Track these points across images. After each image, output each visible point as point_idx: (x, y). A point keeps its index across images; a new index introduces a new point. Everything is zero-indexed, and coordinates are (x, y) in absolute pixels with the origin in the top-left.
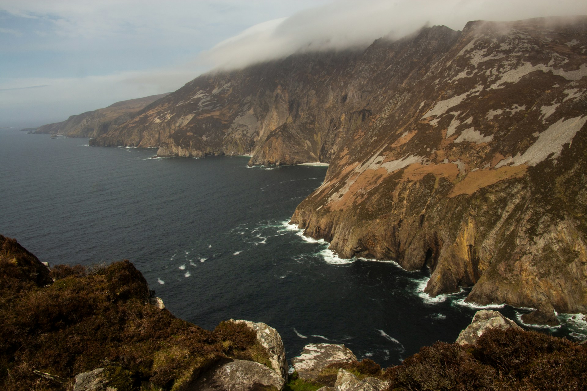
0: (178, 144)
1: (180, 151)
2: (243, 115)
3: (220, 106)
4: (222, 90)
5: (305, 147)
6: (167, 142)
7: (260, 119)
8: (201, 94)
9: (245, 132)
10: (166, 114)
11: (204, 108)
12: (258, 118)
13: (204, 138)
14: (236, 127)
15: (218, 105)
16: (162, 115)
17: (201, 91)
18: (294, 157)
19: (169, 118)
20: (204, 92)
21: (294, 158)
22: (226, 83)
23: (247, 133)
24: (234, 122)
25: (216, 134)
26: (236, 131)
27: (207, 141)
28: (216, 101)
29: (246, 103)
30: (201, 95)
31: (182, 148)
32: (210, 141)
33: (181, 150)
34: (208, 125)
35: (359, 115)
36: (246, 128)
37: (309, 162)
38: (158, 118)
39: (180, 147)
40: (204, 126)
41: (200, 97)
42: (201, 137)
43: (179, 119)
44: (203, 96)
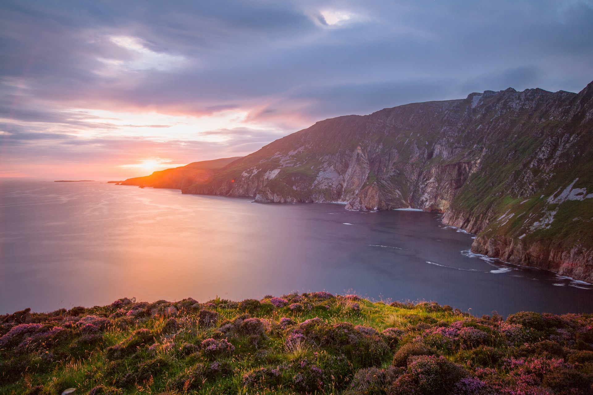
0: (273, 193)
1: (275, 198)
2: (325, 171)
3: (299, 164)
4: (298, 152)
5: (396, 195)
6: (263, 190)
7: (341, 174)
8: (279, 154)
9: (331, 184)
10: (253, 169)
11: (287, 165)
12: (339, 173)
13: (294, 188)
14: (321, 180)
15: (298, 163)
16: (248, 170)
17: (278, 153)
18: (388, 203)
19: (256, 173)
20: (281, 153)
21: (389, 205)
22: (300, 147)
23: (332, 184)
24: (318, 176)
25: (304, 185)
26: (322, 183)
27: (296, 191)
28: (295, 160)
29: (324, 162)
30: (280, 156)
31: (278, 195)
32: (300, 190)
33: (277, 197)
34: (297, 178)
35: (454, 168)
36: (330, 180)
37: (402, 208)
38: (245, 172)
39: (275, 195)
40: (293, 179)
41: (279, 157)
42: (292, 187)
43: (265, 173)
44: (281, 156)
